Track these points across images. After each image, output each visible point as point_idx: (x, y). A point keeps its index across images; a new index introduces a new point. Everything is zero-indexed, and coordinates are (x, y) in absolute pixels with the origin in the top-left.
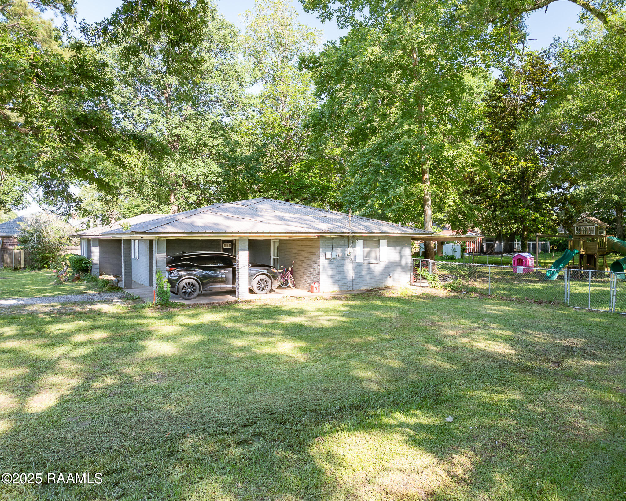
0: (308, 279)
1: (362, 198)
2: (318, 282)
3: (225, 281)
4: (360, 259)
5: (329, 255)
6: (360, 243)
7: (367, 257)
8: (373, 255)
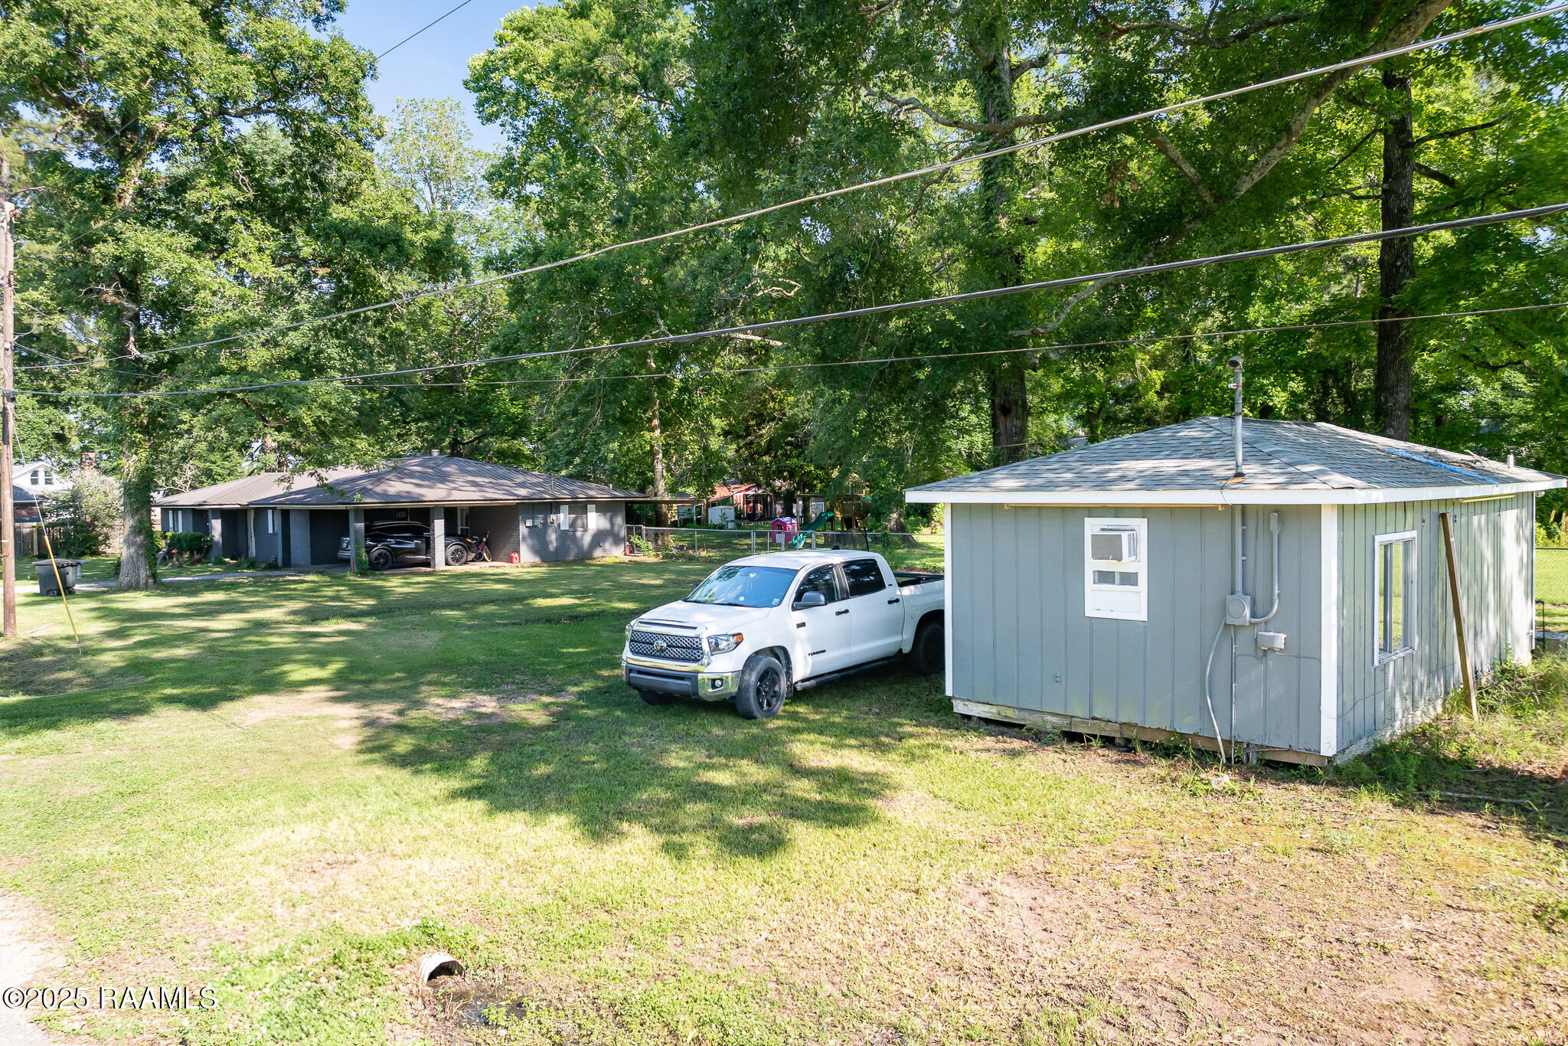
0: (507, 549)
1: (568, 454)
2: (518, 552)
3: (416, 551)
4: (565, 527)
5: (529, 523)
6: (565, 508)
7: (573, 525)
8: (579, 522)
